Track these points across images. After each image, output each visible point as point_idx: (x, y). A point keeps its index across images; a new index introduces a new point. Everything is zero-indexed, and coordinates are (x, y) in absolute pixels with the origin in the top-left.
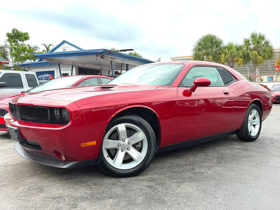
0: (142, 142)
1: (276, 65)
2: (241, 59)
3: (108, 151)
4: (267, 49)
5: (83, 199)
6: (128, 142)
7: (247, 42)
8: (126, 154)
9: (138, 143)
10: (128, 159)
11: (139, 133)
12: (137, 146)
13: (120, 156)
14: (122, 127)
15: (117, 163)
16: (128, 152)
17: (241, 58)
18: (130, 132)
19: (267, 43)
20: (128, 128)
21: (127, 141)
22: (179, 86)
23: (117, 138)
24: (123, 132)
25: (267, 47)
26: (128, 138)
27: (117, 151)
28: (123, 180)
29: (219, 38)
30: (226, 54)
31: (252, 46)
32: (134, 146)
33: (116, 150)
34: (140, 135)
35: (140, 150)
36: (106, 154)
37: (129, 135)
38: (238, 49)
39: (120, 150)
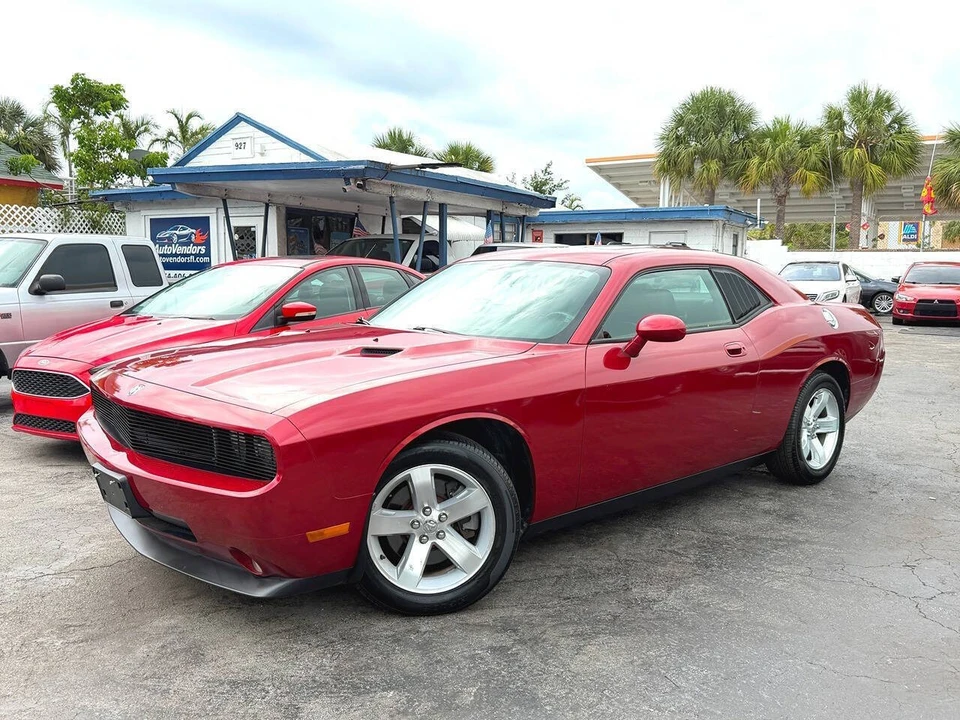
0: (479, 515)
1: (923, 194)
2: (812, 176)
3: (383, 541)
4: (900, 141)
5: (316, 688)
6: (440, 516)
7: (834, 118)
8: (435, 548)
9: (468, 519)
10: (438, 563)
11: (470, 492)
12: (466, 526)
13: (418, 554)
14: (421, 476)
15: (410, 576)
16: (439, 542)
17: (814, 169)
18: (446, 487)
19: (899, 120)
20: (438, 476)
21: (435, 514)
22: (591, 340)
23: (410, 505)
24: (425, 487)
25: (901, 136)
26: (439, 503)
27: (407, 540)
28: (426, 625)
29: (747, 102)
30: (764, 156)
31: (850, 132)
32: (457, 526)
33: (405, 540)
34: (475, 498)
35: (473, 538)
36: (375, 551)
37: (443, 497)
38: (807, 139)
39: (417, 539)
